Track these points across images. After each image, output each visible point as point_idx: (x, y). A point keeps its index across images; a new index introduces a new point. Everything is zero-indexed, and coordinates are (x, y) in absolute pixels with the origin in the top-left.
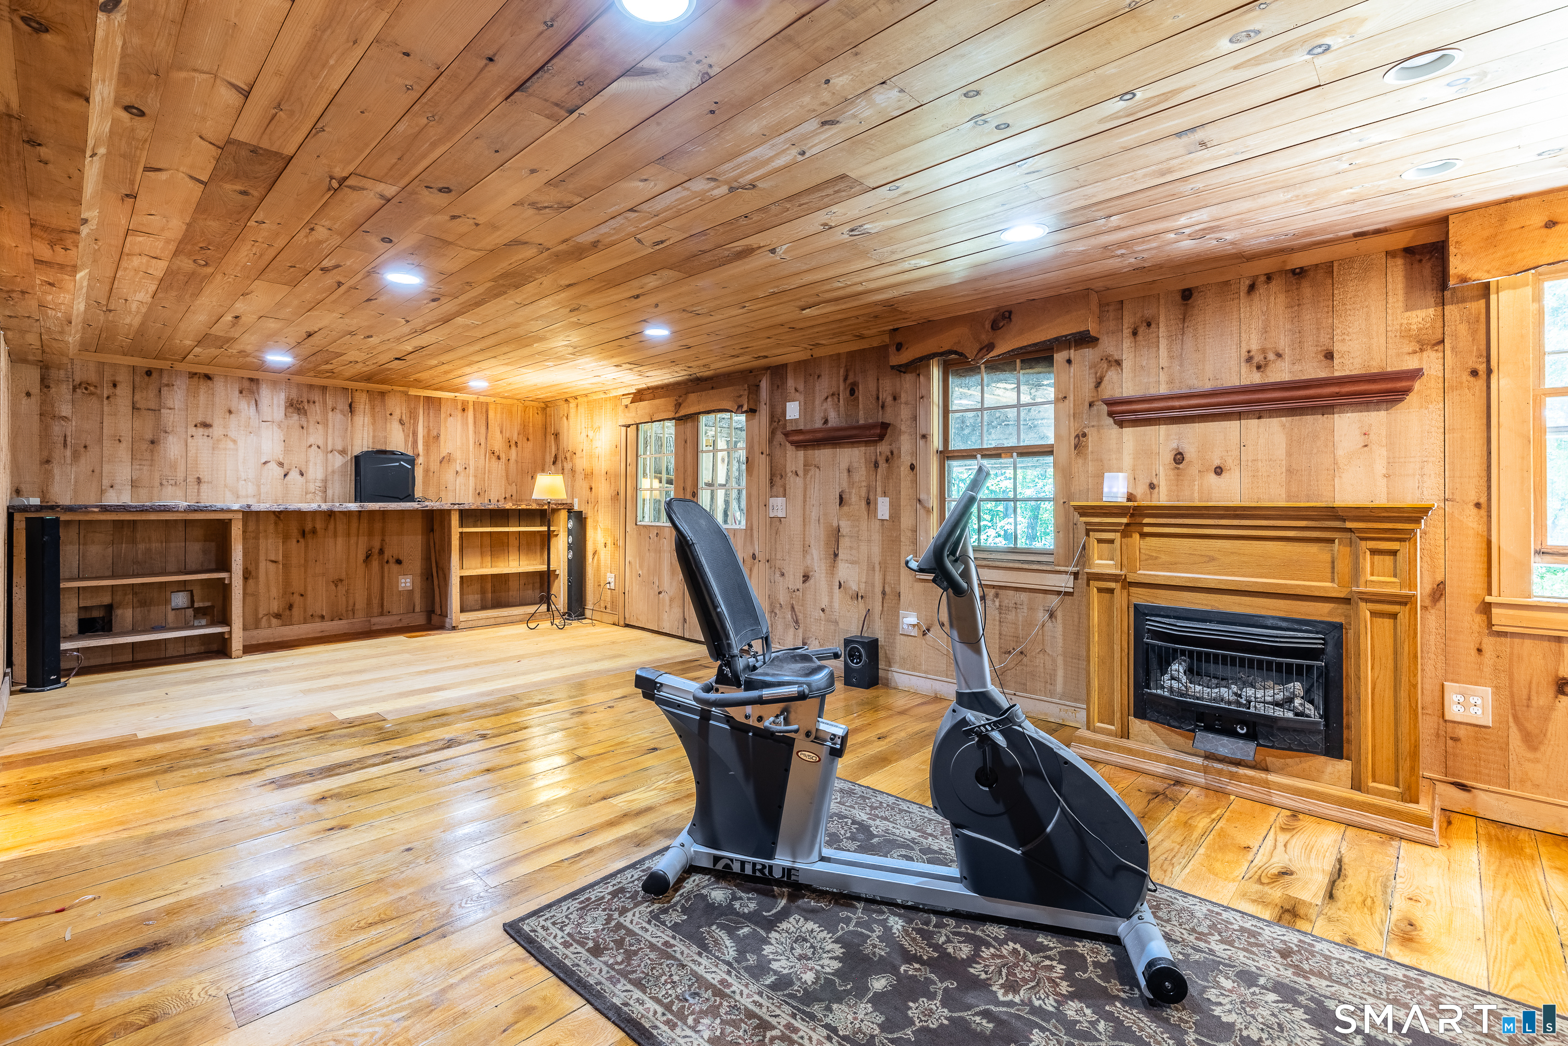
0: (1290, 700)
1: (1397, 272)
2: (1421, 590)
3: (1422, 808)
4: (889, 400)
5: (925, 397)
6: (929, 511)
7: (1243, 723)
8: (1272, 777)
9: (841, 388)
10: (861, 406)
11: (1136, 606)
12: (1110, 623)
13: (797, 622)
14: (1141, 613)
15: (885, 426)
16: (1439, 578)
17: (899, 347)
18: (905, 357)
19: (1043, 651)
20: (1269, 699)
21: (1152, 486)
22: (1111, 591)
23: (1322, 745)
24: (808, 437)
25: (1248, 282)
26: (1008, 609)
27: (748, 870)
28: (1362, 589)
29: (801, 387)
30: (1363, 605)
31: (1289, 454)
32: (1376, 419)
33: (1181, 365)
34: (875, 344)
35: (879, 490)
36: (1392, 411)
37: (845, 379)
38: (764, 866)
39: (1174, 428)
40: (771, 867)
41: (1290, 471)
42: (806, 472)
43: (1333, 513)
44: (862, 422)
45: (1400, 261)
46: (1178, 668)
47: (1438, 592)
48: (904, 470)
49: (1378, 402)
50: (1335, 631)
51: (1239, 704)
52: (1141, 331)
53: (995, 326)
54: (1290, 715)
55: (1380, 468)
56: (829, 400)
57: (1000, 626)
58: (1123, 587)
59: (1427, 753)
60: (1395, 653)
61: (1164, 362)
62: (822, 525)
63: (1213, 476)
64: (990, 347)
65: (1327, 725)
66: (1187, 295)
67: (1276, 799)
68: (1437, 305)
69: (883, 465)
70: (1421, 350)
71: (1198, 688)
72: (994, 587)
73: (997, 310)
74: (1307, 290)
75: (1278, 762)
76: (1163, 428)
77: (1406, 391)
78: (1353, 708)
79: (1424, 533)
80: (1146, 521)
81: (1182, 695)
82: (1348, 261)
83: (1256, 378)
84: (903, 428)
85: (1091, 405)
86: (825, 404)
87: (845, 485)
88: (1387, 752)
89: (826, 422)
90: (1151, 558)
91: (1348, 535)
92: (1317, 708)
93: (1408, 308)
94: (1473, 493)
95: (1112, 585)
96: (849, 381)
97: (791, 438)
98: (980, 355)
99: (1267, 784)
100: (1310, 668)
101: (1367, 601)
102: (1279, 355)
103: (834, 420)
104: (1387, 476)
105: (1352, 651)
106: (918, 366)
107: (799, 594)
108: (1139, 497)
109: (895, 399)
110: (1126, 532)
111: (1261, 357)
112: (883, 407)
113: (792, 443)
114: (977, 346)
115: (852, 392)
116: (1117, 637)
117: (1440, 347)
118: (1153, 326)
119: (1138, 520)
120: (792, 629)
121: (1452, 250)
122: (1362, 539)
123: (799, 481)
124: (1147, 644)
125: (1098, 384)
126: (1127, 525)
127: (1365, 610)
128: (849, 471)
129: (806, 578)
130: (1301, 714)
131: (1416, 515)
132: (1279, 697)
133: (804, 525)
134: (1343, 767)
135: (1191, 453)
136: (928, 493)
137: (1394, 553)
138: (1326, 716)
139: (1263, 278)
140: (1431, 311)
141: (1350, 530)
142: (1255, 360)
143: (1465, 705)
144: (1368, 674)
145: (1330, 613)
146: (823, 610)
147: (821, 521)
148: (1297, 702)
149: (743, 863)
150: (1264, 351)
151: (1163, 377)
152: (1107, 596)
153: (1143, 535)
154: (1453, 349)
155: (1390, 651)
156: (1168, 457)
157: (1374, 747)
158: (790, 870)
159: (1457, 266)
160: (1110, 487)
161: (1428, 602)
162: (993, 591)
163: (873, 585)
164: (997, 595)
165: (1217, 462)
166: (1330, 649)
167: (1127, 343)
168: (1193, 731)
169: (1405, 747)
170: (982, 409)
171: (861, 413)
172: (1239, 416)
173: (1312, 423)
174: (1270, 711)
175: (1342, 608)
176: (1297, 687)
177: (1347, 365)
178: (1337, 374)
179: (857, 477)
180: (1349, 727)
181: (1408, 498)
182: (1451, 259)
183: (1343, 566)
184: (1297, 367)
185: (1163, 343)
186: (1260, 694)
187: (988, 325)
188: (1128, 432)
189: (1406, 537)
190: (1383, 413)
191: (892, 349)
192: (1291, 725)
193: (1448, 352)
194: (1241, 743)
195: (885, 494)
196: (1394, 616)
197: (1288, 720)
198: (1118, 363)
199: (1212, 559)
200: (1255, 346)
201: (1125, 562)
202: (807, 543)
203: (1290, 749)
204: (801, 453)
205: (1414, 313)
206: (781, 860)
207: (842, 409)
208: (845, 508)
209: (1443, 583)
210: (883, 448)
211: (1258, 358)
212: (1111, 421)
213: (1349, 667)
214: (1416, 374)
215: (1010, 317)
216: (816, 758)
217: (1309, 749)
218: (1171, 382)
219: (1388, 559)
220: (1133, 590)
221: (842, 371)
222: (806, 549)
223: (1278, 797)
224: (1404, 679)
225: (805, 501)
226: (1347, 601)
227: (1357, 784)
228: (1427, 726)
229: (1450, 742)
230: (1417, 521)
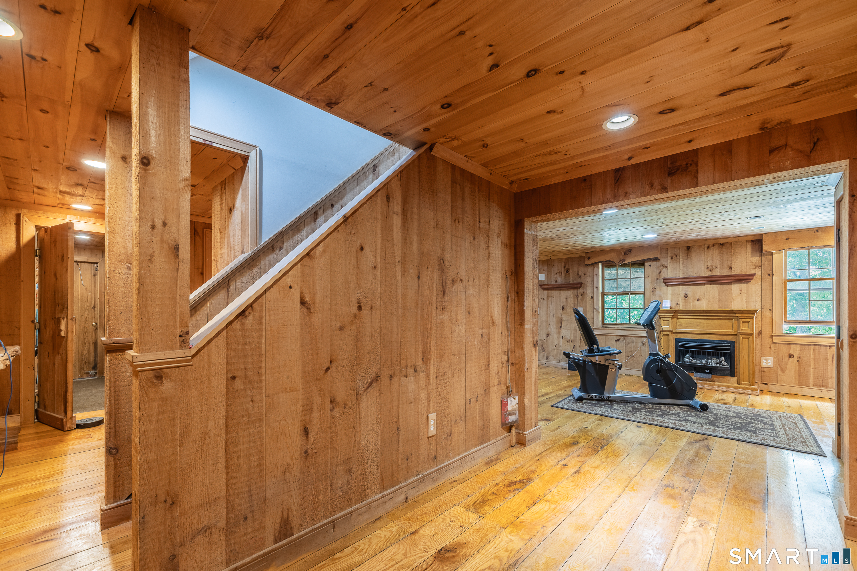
0: (721, 362)
1: (749, 246)
2: (755, 332)
3: (756, 387)
4: (582, 275)
5: (597, 275)
6: (599, 312)
7: (708, 369)
8: (716, 383)
9: (563, 270)
10: (571, 277)
11: (675, 339)
12: (667, 344)
13: (544, 351)
14: (677, 341)
15: (582, 284)
16: (760, 329)
17: (589, 258)
18: (591, 261)
19: (641, 355)
20: (715, 362)
21: (677, 304)
22: (668, 335)
23: (730, 374)
24: (550, 287)
25: (707, 246)
26: (628, 343)
27: (597, 398)
28: (740, 332)
29: (545, 269)
30: (740, 336)
31: (719, 295)
32: (744, 286)
33: (687, 269)
34: (577, 256)
35: (579, 305)
36: (748, 284)
37: (565, 267)
38: (602, 396)
39: (685, 287)
40: (603, 396)
41: (719, 300)
42: (548, 299)
43: (733, 312)
44: (571, 282)
45: (750, 244)
46: (688, 356)
47: (760, 333)
48: (589, 298)
49: (744, 282)
50: (733, 343)
51: (707, 364)
52: (674, 257)
53: (625, 254)
54: (721, 366)
55: (745, 299)
56: (558, 274)
57: (625, 348)
58: (671, 334)
59: (757, 376)
60: (749, 348)
61: (681, 267)
62: (555, 317)
63: (697, 301)
64: (624, 260)
65: (731, 368)
66: (689, 248)
67: (717, 389)
68: (760, 256)
69: (580, 297)
70: (756, 268)
71: (695, 361)
72: (623, 336)
73: (626, 249)
74: (724, 249)
75: (717, 379)
76: (681, 287)
77: (752, 279)
78: (738, 363)
79: (756, 317)
80: (679, 314)
81: (690, 363)
82: (736, 242)
83: (710, 274)
84: (588, 284)
85: (657, 279)
86: (556, 275)
87: (564, 303)
88: (746, 374)
89: (556, 281)
90: (680, 325)
91: (737, 318)
92: (728, 364)
93: (752, 256)
94: (769, 307)
95: (668, 333)
96: (566, 268)
97: (543, 287)
98: (620, 262)
99: (715, 385)
100: (726, 353)
101: (741, 335)
102: (716, 267)
103: (560, 281)
104: (746, 302)
105: (738, 348)
106: (594, 265)
107: (545, 341)
108: (673, 307)
109: (585, 275)
110: (672, 317)
111: (711, 268)
112: (580, 277)
113: (542, 288)
114: (619, 260)
115: (567, 272)
116: (669, 348)
117: (760, 268)
118: (678, 256)
119: (676, 314)
120: (542, 354)
121: (763, 243)
122: (740, 319)
123: (545, 302)
124: (679, 349)
125: (660, 273)
126: (673, 316)
127: (741, 337)
128: (566, 298)
129: (548, 335)
130: (724, 365)
131: (754, 312)
132: (718, 361)
133: (547, 317)
134: (735, 379)
135: (689, 294)
136: (599, 306)
137: (748, 322)
138: (730, 366)
139: (711, 245)
140: (758, 258)
141: (737, 316)
142: (709, 269)
143: (767, 362)
144: (742, 354)
145: (732, 339)
146: (555, 346)
147: (555, 315)
148: (723, 362)
149: (596, 396)
150: (712, 266)
151: (681, 272)
152: (666, 336)
153: (678, 318)
154: (764, 268)
155: (747, 348)
156: (683, 296)
157: (743, 373)
158: (609, 397)
159: (765, 248)
160: (665, 305)
161: (757, 336)
162: (623, 337)
163: (576, 337)
164: (624, 339)
165: (698, 298)
166: (732, 348)
167: (669, 261)
168: (694, 373)
169: (751, 372)
170: (617, 279)
171: (571, 279)
172: (705, 284)
173: (726, 287)
174: (716, 365)
175: (735, 337)
176: (723, 358)
177: (736, 271)
178: (733, 274)
179: (569, 301)
180: (737, 368)
181: (752, 308)
182: (763, 245)
183: (735, 326)
184: (721, 271)
185: (681, 262)
186: (713, 361)
187: (623, 253)
188: (670, 288)
189: (751, 318)
190: (745, 285)
191: (586, 259)
192: (721, 368)
193: (762, 269)
194: (707, 374)
195: (581, 306)
196: (748, 338)
197: (721, 367)
198: (666, 267)
199: (699, 325)
200: (709, 264)
201: (672, 326)
202: (549, 323)
203: (721, 375)
204: (546, 292)
205: (754, 258)
206: (606, 395)
207: (563, 277)
208: (565, 311)
209: (761, 330)
210: (580, 291)
211: (710, 268)
212: (664, 284)
213: (737, 353)
214: (754, 275)
215: (631, 251)
216: (615, 370)
217: (727, 375)
218: (683, 273)
219: (747, 324)
220: (674, 334)
221: (563, 264)
222: (548, 326)
223: (718, 388)
224: (751, 354)
225: (547, 309)
226: (736, 335)
227: (739, 383)
228: (757, 369)
229: (763, 373)
230: (754, 314)
